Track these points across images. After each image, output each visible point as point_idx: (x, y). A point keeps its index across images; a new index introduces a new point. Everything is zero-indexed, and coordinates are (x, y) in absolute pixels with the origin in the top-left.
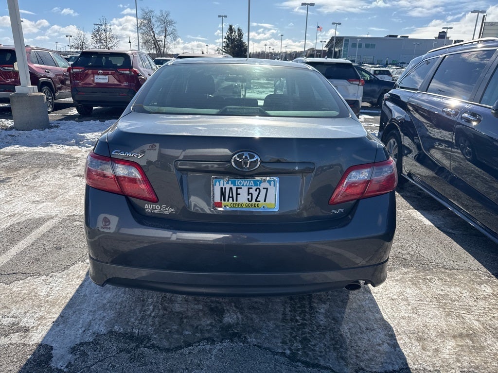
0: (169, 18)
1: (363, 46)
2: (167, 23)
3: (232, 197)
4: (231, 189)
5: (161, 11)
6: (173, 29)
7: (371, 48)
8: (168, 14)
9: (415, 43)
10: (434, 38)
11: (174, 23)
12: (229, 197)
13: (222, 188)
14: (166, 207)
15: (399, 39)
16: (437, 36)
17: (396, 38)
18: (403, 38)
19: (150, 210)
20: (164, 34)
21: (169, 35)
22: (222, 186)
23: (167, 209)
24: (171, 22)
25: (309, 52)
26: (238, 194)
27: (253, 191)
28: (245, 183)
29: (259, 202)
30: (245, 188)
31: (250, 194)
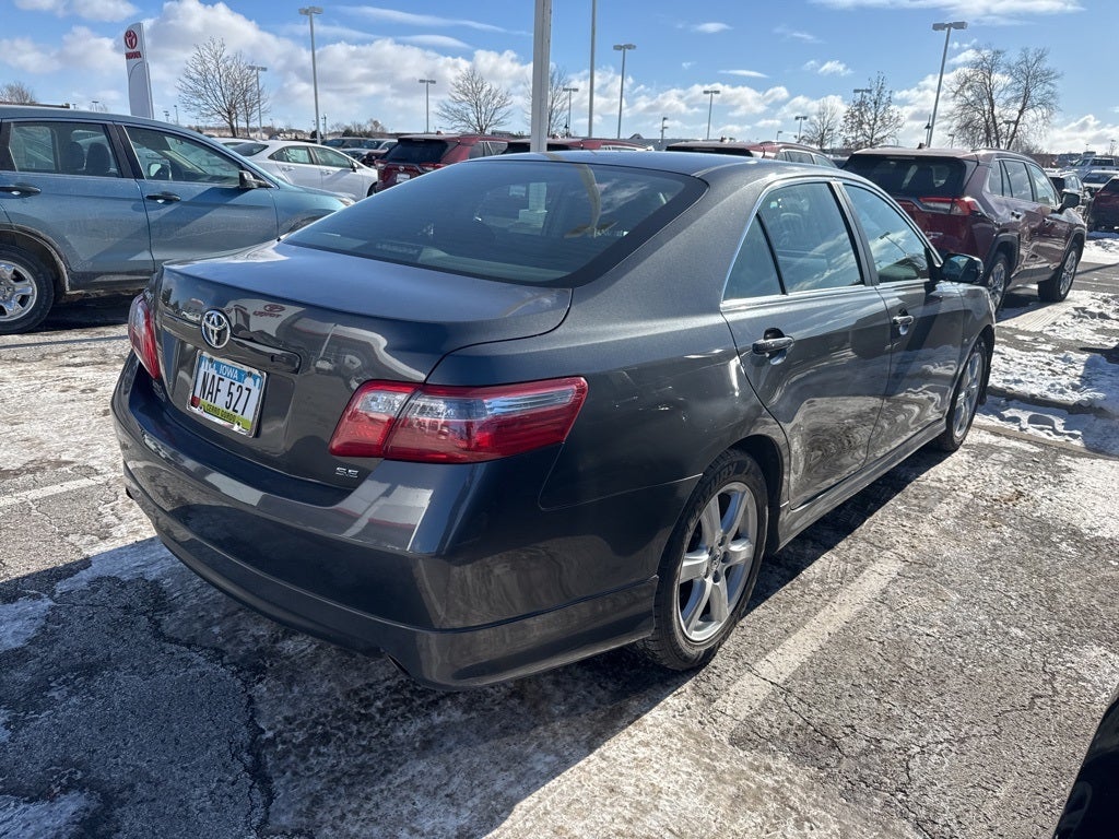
0: (1045, 66)
2: (1035, 77)
3: (212, 393)
4: (214, 376)
5: (1025, 50)
6: (1048, 92)
8: (1041, 56)
11: (1055, 78)
12: (209, 393)
13: (205, 374)
20: (1019, 106)
21: (1033, 107)
22: (206, 369)
24: (1047, 76)
26: (218, 390)
27: (234, 389)
28: (230, 372)
29: (236, 411)
30: (228, 381)
31: (230, 393)
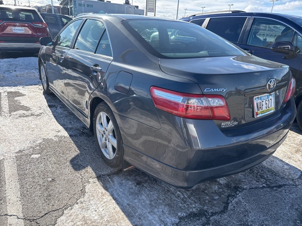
1: (86, 5)
3: (261, 108)
4: (260, 102)
7: (91, 7)
9: (115, 6)
10: (123, 4)
12: (260, 108)
13: (257, 103)
14: (233, 122)
15: (105, 3)
16: (125, 3)
17: (103, 2)
18: (108, 2)
19: (224, 126)
22: (257, 102)
23: (234, 123)
25: (47, 7)
26: (262, 105)
27: (267, 102)
28: (265, 98)
29: (269, 107)
30: (264, 101)
31: (266, 104)
